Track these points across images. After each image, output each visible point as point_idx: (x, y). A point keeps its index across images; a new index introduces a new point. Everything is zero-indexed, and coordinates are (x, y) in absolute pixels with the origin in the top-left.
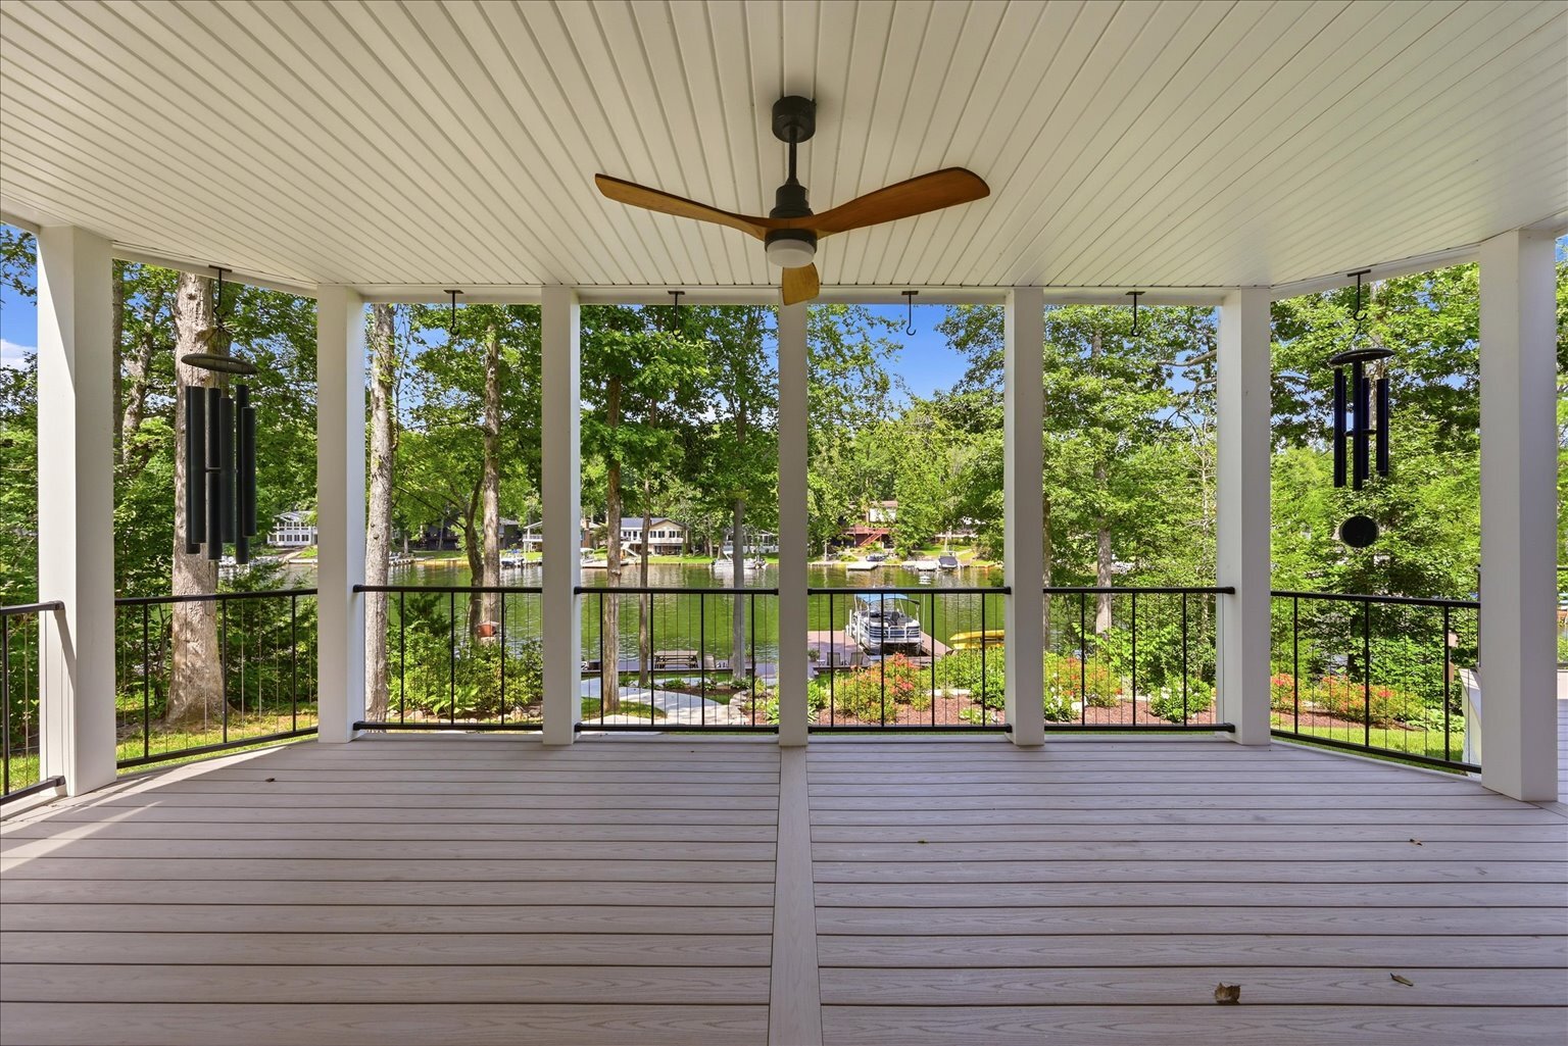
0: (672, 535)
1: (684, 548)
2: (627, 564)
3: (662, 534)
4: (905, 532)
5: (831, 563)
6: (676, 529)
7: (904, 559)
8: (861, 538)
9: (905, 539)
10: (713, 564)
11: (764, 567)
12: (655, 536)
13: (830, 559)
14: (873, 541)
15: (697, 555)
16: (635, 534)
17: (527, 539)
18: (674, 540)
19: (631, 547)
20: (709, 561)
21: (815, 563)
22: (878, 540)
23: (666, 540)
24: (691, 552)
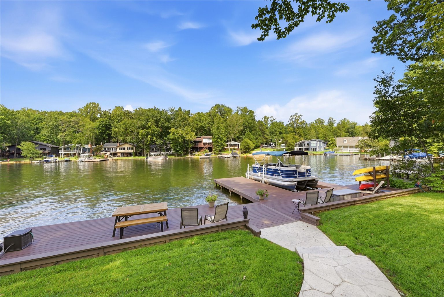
0: (128, 149)
1: (133, 154)
2: (109, 160)
3: (124, 149)
4: (218, 145)
5: (191, 157)
6: (130, 146)
7: (218, 154)
8: (201, 148)
9: (218, 147)
10: (147, 158)
11: (167, 159)
12: (121, 149)
13: (191, 156)
14: (205, 149)
15: (139, 156)
16: (113, 149)
17: (62, 152)
18: (130, 151)
19: (111, 154)
20: (145, 158)
21: (186, 157)
22: (207, 149)
23: (126, 151)
24: (137, 155)
